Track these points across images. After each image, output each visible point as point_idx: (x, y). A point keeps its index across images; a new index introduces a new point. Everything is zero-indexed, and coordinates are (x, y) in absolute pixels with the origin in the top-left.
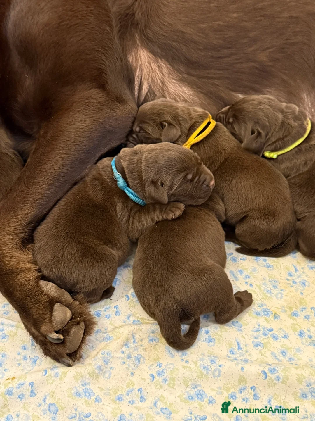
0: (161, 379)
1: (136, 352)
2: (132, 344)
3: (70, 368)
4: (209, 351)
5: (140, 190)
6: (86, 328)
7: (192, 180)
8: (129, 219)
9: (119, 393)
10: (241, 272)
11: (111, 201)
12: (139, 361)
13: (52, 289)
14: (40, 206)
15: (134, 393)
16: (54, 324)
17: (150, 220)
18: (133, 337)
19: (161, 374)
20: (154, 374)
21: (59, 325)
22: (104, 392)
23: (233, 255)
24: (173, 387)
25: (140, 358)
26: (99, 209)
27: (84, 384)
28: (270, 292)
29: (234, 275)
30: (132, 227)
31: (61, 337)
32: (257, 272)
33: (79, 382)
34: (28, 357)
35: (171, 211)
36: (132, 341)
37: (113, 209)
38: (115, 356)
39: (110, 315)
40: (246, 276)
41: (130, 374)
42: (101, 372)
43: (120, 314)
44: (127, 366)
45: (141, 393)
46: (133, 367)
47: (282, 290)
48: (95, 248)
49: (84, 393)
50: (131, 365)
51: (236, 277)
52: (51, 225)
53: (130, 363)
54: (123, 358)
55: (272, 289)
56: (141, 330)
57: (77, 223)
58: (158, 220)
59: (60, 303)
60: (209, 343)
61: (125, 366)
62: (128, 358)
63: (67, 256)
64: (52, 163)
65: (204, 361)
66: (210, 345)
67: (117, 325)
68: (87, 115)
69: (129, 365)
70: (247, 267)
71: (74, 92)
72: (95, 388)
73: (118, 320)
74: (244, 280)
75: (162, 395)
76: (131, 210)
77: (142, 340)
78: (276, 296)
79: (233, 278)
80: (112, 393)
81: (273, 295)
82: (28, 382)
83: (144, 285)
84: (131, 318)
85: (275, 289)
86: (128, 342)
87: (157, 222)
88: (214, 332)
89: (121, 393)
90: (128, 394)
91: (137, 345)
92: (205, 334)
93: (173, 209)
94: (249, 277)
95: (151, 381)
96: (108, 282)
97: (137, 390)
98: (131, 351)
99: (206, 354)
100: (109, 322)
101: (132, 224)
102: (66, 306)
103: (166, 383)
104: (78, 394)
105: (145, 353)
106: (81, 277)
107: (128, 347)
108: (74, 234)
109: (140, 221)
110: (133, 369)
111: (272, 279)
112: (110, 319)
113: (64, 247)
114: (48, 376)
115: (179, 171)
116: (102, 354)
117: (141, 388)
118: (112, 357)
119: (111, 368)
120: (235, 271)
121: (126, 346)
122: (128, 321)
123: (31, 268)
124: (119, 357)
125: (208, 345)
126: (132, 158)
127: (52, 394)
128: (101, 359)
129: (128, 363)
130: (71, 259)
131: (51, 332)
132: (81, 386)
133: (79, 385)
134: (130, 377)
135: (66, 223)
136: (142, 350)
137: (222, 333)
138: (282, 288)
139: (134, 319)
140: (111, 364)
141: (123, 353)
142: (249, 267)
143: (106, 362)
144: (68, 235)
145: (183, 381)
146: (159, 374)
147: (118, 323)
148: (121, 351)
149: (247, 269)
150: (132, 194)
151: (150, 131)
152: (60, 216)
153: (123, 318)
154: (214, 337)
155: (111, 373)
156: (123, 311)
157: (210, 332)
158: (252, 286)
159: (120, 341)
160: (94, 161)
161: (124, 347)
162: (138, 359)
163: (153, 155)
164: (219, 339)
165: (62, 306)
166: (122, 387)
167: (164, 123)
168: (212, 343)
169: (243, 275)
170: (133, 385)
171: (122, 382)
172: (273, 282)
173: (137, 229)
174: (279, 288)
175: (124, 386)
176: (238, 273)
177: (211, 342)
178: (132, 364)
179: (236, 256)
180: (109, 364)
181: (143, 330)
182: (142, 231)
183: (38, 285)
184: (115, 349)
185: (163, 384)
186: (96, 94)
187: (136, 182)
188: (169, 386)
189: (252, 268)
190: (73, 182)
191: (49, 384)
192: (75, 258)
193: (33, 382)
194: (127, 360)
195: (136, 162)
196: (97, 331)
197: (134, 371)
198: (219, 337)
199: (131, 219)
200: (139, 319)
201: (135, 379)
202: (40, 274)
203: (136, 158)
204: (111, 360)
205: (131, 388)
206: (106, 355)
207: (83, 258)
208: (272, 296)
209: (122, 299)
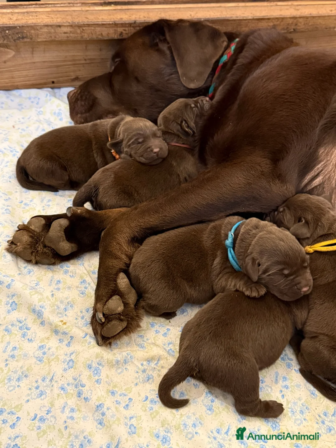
0: (149, 405)
1: (151, 372)
2: (153, 364)
3: (97, 346)
4: (202, 415)
5: (241, 258)
6: (126, 327)
7: (287, 276)
8: (220, 274)
9: (117, 389)
10: (285, 379)
11: (214, 252)
12: (148, 380)
13: (123, 284)
14: (164, 221)
15: (125, 397)
16: (105, 307)
17: (234, 284)
18: (159, 360)
19: (153, 403)
20: (149, 398)
21: (107, 311)
22: (107, 380)
23: (291, 362)
24: (152, 418)
25: (151, 378)
26: (201, 252)
27: (99, 363)
28: (293, 413)
29: (277, 377)
30: (218, 281)
31: (103, 320)
32: (300, 389)
33: (97, 360)
34: (85, 318)
35: (251, 289)
36: (156, 362)
37: (212, 259)
38: (135, 362)
39: (159, 332)
40: (286, 385)
41: (135, 383)
42: (116, 365)
43: (166, 336)
44: (137, 376)
45: (129, 402)
46: (141, 381)
47: (305, 419)
48: (175, 277)
49: (94, 369)
50: (140, 377)
51: (277, 380)
52: (160, 240)
53: (142, 376)
54: (139, 369)
55: (297, 411)
56: (167, 360)
57: (177, 251)
58: (238, 289)
59: (120, 297)
60: (208, 410)
61: (136, 375)
62: (143, 372)
63: (152, 268)
64: (193, 196)
65: (188, 420)
66: (207, 412)
67: (157, 343)
68: (245, 176)
69: (139, 376)
70: (294, 380)
71: (251, 153)
72: (105, 372)
73: (161, 340)
74: (281, 388)
75: (141, 416)
76: (224, 269)
77: (162, 367)
78: (296, 420)
79: (274, 379)
80: (112, 385)
81: (294, 417)
82: (71, 335)
83: (189, 331)
84: (170, 346)
85: (300, 414)
86: (152, 360)
87: (237, 291)
88: (217, 405)
89: (117, 390)
90: (121, 396)
91: (156, 367)
92: (210, 401)
93: (254, 289)
94: (287, 388)
95: (143, 400)
96: (169, 308)
97: (128, 398)
98: (149, 368)
99: (197, 416)
100: (154, 336)
101: (220, 279)
102: (123, 302)
103: (151, 411)
104: (90, 366)
105: (157, 378)
106: (151, 290)
107: (149, 364)
108: (168, 257)
109: (227, 280)
110: (140, 381)
111: (306, 405)
112: (157, 334)
113: (154, 261)
114: (85, 340)
115: (278, 263)
116: (127, 353)
117: (132, 400)
118: (132, 362)
119: (126, 369)
120: (280, 375)
121: (148, 362)
122: (167, 346)
123: (123, 259)
124: (137, 366)
125: (206, 411)
126: (251, 229)
127: (78, 353)
128: (124, 356)
129: (140, 374)
130: (153, 273)
131: (100, 312)
132: (96, 363)
133: (95, 361)
134: (133, 385)
135: (169, 246)
136: (156, 374)
137: (223, 411)
138: (307, 418)
139: (172, 348)
140: (127, 366)
141: (142, 365)
142: (295, 380)
143: (125, 362)
144: (163, 255)
145: (162, 420)
146: (151, 401)
147: (159, 342)
148: (142, 362)
149: (293, 380)
150: (232, 256)
151: (286, 218)
152: (170, 238)
153: (166, 341)
154: (215, 409)
155: (123, 372)
156: (170, 336)
157: (214, 403)
158: (284, 397)
159: (146, 355)
160: (228, 214)
161: (146, 362)
162: (149, 378)
163: (267, 237)
164: (217, 414)
165: (120, 300)
166: (122, 387)
167: (303, 219)
168: (210, 413)
169: (284, 383)
170: (129, 393)
171: (125, 383)
172: (305, 407)
173: (221, 286)
174: (304, 415)
175: (124, 388)
176: (281, 378)
177: (210, 411)
178: (142, 378)
179: (293, 364)
180: (127, 365)
181: (168, 361)
182: (223, 290)
183: (117, 274)
184: (139, 358)
185: (148, 410)
186: (265, 164)
187: (241, 250)
188: (151, 415)
189: (298, 383)
190: (200, 220)
191: (81, 346)
192: (156, 274)
193: (73, 337)
194: (141, 372)
195: (251, 234)
196: (141, 336)
197: (140, 384)
198: (218, 412)
199: (221, 275)
200: (175, 351)
201: (135, 389)
202: (126, 268)
203: (254, 231)
204: (130, 363)
205: (126, 393)
206: (129, 357)
207: (161, 278)
208: (292, 417)
209: (177, 328)
